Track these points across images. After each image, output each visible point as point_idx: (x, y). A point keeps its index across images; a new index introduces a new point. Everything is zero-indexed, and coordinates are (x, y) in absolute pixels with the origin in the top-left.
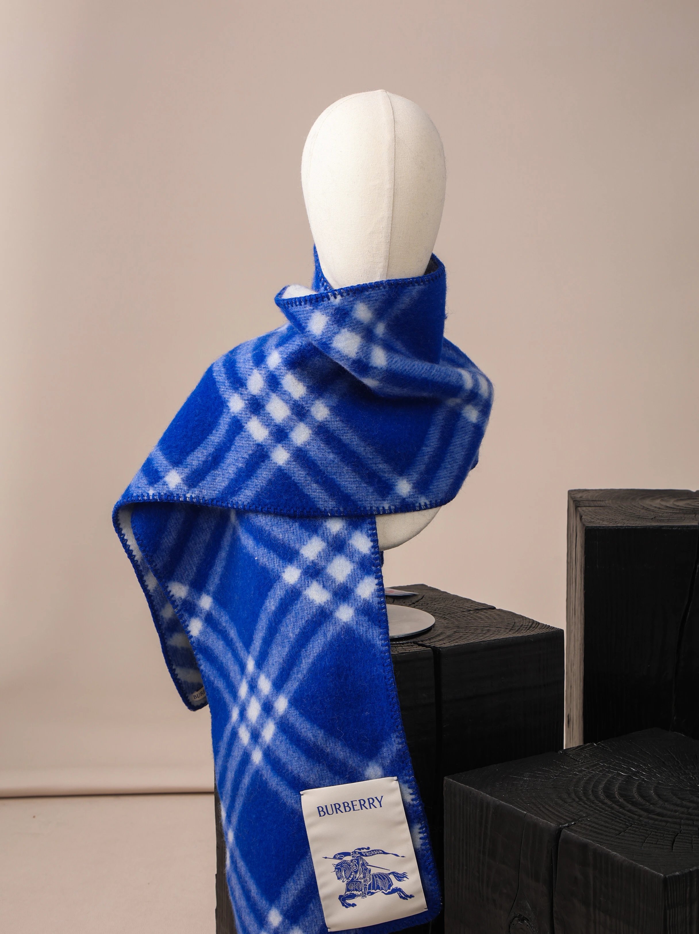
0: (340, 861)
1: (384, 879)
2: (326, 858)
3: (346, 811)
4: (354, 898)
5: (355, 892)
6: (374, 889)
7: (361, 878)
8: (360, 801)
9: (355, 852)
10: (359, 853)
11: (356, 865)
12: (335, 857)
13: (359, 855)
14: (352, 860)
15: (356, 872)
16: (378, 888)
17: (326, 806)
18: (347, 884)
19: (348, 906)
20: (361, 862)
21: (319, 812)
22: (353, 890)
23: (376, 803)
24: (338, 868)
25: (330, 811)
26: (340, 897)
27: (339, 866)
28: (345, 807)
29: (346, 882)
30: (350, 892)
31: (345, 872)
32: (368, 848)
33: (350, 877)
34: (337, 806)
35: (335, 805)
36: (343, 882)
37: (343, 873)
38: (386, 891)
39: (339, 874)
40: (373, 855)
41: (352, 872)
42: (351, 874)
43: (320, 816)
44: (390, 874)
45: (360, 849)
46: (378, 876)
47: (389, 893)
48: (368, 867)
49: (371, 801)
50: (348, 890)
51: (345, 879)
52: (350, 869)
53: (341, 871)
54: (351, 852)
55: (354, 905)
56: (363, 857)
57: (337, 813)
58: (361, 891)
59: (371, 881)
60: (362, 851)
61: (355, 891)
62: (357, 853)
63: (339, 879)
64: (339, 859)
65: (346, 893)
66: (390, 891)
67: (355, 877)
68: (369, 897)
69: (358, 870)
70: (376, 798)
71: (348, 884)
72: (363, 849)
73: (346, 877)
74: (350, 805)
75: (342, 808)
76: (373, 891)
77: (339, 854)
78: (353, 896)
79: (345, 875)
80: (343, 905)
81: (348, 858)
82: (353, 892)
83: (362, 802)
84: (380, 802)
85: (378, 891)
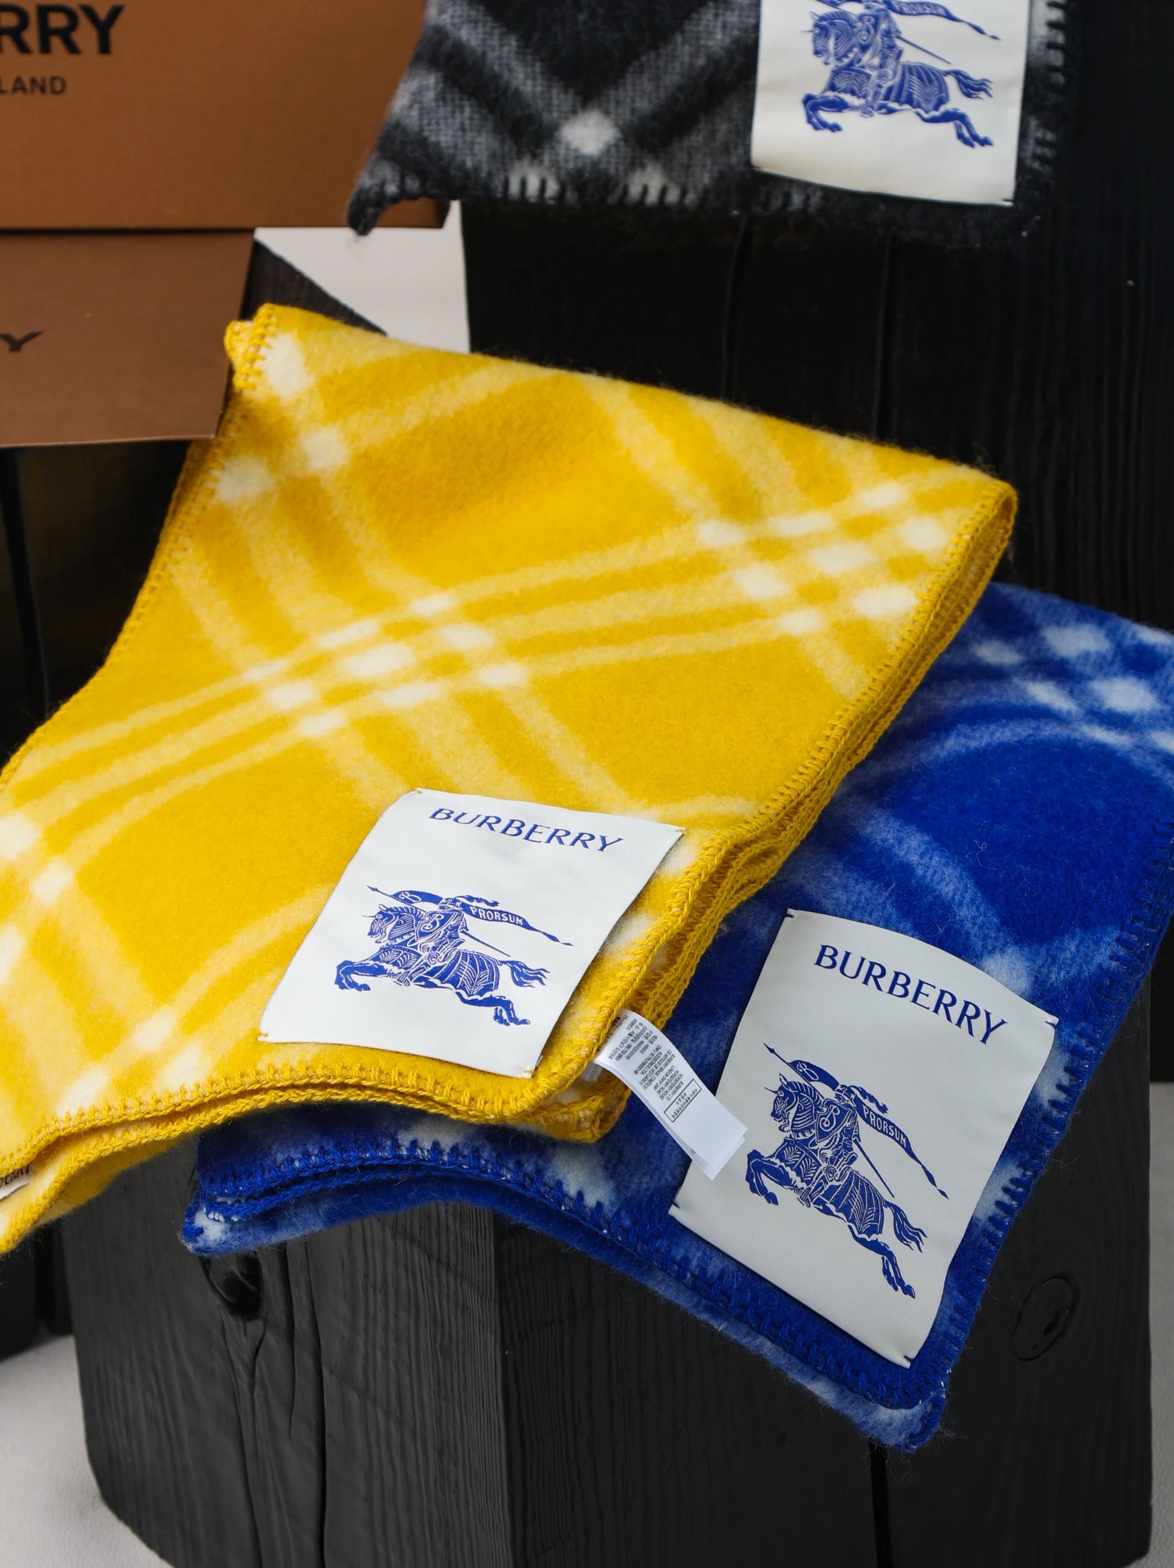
0: (803, 1081)
1: (871, 1205)
2: (772, 1051)
3: (891, 991)
4: (781, 1184)
5: (792, 1175)
6: (836, 1203)
7: (824, 1157)
8: (943, 993)
9: (849, 1091)
10: (857, 1100)
11: (831, 1118)
12: (794, 1065)
13: (853, 1105)
14: (829, 1103)
15: (822, 1135)
16: (846, 1210)
17: (847, 955)
18: (785, 1141)
19: (758, 1188)
20: (847, 1124)
21: (822, 954)
22: (791, 1166)
23: (979, 1024)
24: (787, 1093)
25: (851, 968)
26: (754, 1155)
27: (793, 1089)
28: (894, 982)
29: (787, 1135)
30: (783, 1164)
31: (797, 1112)
32: (884, 1109)
33: (803, 1131)
34: (877, 971)
35: (872, 964)
36: (781, 1129)
37: (793, 1112)
38: (860, 1233)
39: (781, 1107)
40: (881, 1131)
41: (813, 1126)
42: (808, 1129)
43: (818, 963)
44: (889, 1204)
45: (864, 1093)
46: (862, 1187)
47: (863, 1242)
48: (854, 1146)
49: (971, 1011)
50: (780, 1155)
51: (789, 1128)
52: (812, 1116)
53: (789, 1103)
54: (841, 1083)
56: (859, 1119)
57: (866, 982)
58: (808, 1183)
59: (842, 1183)
60: (866, 1101)
61: (794, 1173)
62: (853, 1096)
63: (775, 1115)
64: (803, 1075)
65: (771, 1156)
66: (869, 1240)
67: (814, 1144)
68: (813, 1211)
69: (828, 1134)
70: (988, 1014)
71: (788, 1143)
72: (872, 1099)
73: (793, 1124)
74: (912, 988)
75: (886, 982)
76: (832, 1208)
77: (809, 1065)
78: (783, 1180)
79: (794, 1120)
80: (749, 1178)
81: (825, 1092)
82: (788, 1169)
83: (947, 999)
84: (989, 1030)
85: (841, 1215)
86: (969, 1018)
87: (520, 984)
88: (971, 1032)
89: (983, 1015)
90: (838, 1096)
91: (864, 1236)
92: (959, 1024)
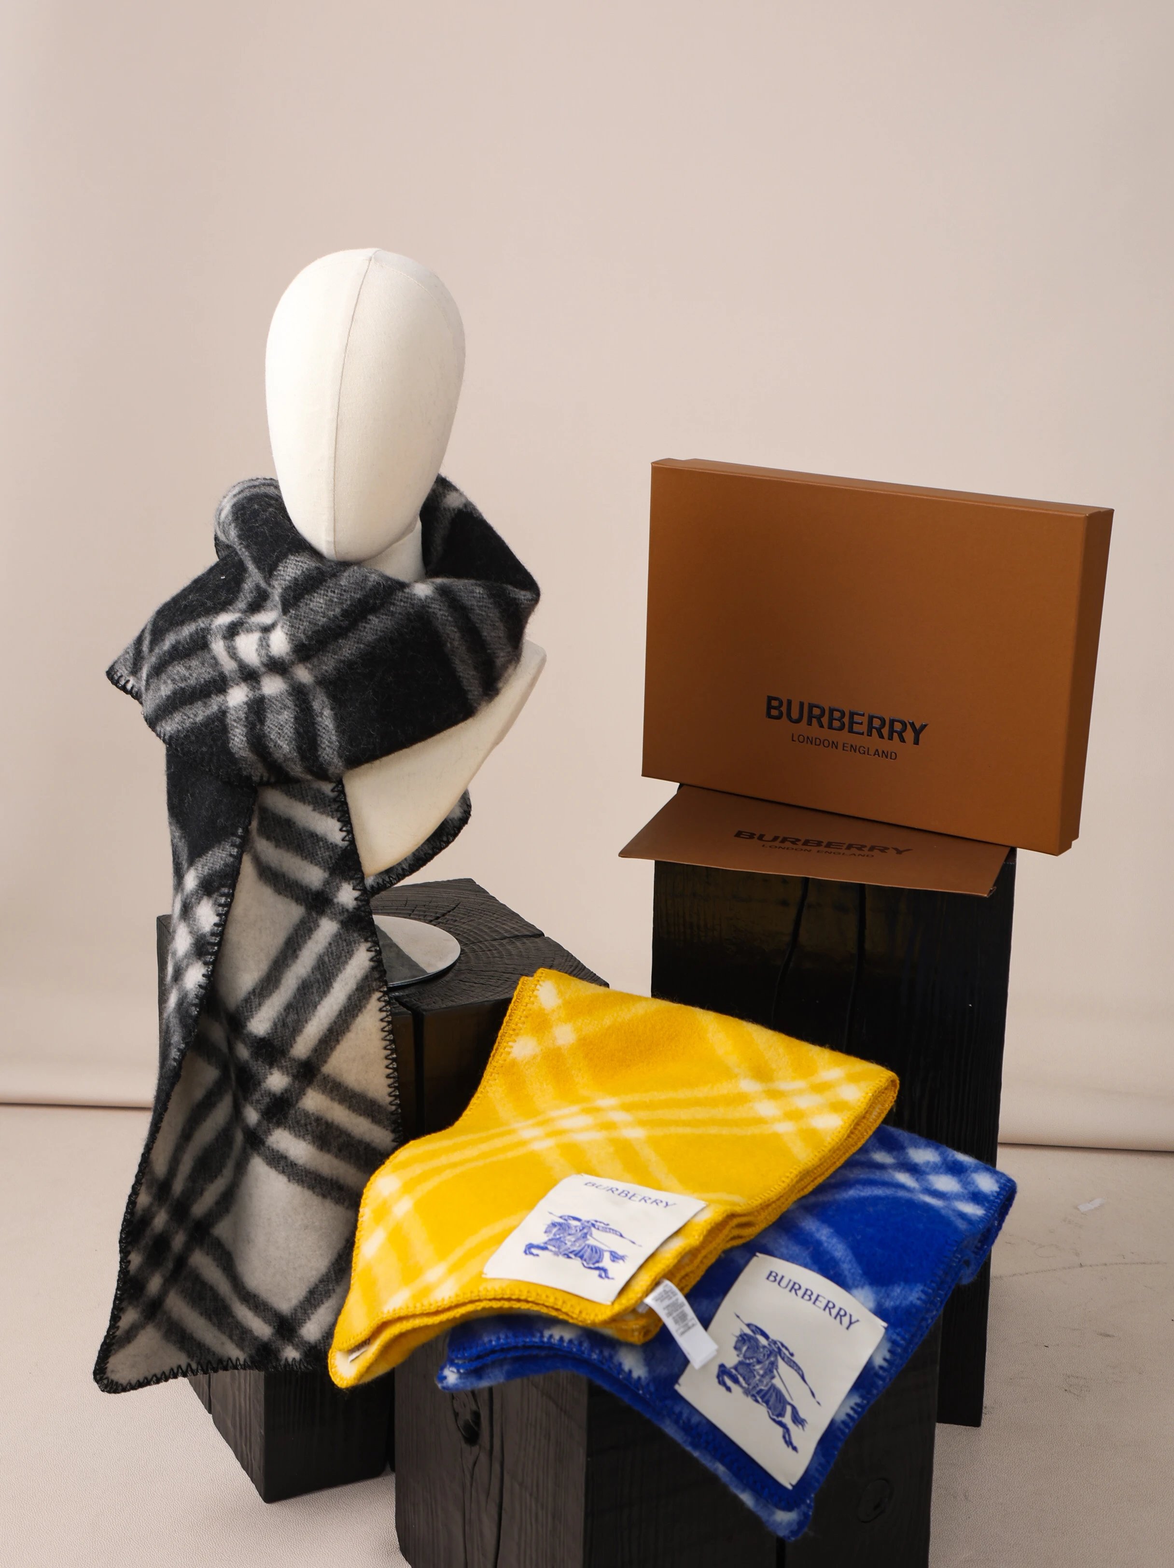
0: (752, 1334)
1: (780, 1402)
2: (738, 1317)
3: (803, 1297)
4: (734, 1383)
5: (741, 1379)
6: (762, 1398)
7: (758, 1373)
8: (829, 1302)
9: (775, 1343)
10: (779, 1348)
11: (764, 1355)
12: (749, 1325)
13: (776, 1350)
14: (764, 1347)
15: (759, 1362)
16: (767, 1402)
17: (783, 1277)
18: (740, 1361)
19: (722, 1383)
20: (772, 1359)
21: (770, 1274)
22: (741, 1375)
23: (846, 1320)
24: (743, 1339)
25: (784, 1283)
26: (722, 1366)
27: (746, 1337)
28: (805, 1293)
29: (741, 1359)
30: (737, 1373)
31: (747, 1349)
32: (792, 1355)
33: (749, 1358)
34: (797, 1287)
35: (795, 1283)
36: (738, 1356)
37: (745, 1348)
38: (773, 1415)
40: (790, 1366)
41: (754, 1357)
42: (752, 1358)
43: (768, 1278)
44: (790, 1404)
45: (783, 1345)
46: (777, 1392)
47: (774, 1420)
48: (775, 1371)
49: (842, 1313)
50: (736, 1368)
51: (742, 1356)
52: (755, 1352)
53: (743, 1344)
54: (771, 1338)
55: (729, 1389)
56: (779, 1358)
57: (790, 1291)
58: (749, 1385)
59: (766, 1388)
60: (784, 1350)
62: (776, 1346)
63: (736, 1348)
64: (753, 1331)
65: (732, 1368)
66: (777, 1420)
67: (754, 1366)
68: (750, 1400)
69: (762, 1362)
70: (851, 1316)
71: (741, 1363)
72: (787, 1349)
73: (744, 1354)
74: (813, 1298)
75: (800, 1293)
76: (760, 1400)
77: (756, 1327)
78: (736, 1381)
79: (745, 1352)
80: (718, 1377)
81: (763, 1341)
82: (739, 1376)
83: (831, 1305)
84: (851, 1323)
85: (764, 1404)
86: (841, 1316)
87: (613, 1261)
88: (841, 1322)
89: (848, 1316)
90: (769, 1345)
91: (775, 1417)
92: (835, 1318)
